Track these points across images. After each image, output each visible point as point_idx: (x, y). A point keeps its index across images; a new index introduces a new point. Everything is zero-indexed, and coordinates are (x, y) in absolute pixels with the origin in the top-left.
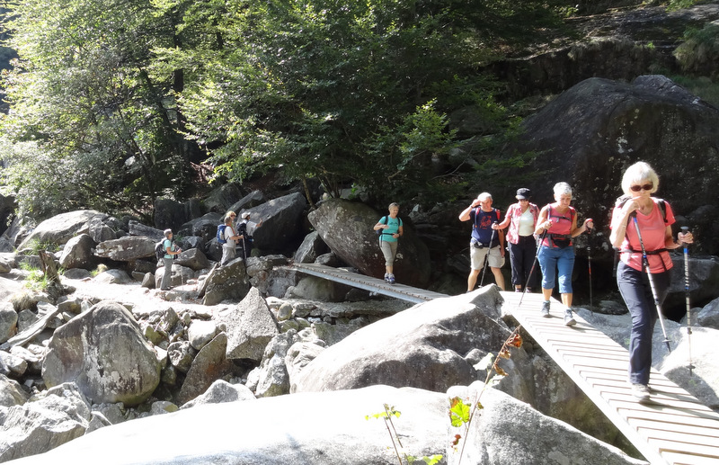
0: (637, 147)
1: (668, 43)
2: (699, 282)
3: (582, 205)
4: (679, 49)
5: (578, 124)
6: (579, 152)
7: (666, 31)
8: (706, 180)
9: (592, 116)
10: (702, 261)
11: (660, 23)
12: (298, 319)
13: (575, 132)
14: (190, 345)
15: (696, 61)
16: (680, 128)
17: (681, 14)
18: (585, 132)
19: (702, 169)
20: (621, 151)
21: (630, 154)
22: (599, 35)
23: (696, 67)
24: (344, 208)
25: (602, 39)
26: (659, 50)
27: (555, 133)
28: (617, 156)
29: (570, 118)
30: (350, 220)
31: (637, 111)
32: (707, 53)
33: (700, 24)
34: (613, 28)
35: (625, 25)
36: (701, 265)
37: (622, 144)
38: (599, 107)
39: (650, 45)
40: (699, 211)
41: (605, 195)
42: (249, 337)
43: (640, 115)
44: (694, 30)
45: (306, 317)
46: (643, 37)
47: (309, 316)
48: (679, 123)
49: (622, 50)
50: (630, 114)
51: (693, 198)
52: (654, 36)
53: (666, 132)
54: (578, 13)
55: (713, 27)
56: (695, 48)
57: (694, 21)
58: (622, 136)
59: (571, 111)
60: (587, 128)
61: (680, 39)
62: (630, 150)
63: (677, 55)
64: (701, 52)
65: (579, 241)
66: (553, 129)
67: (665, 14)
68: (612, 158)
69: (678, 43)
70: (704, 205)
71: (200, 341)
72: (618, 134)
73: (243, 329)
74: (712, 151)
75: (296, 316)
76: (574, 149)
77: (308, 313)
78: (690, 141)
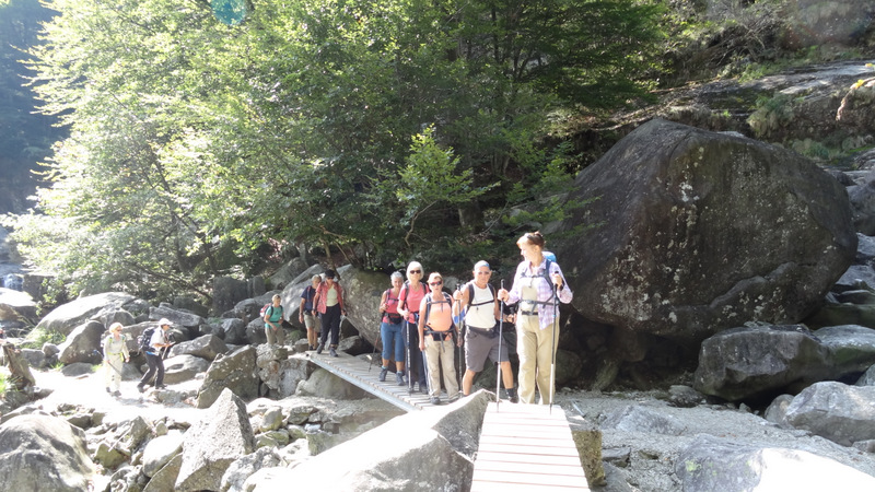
0: (704, 194)
1: (742, 112)
2: (785, 361)
3: (643, 268)
4: (752, 116)
5: (634, 169)
6: (635, 200)
7: (740, 100)
8: (786, 233)
9: (650, 157)
10: (788, 333)
11: (733, 93)
12: (291, 427)
13: (632, 178)
14: (141, 472)
15: (769, 128)
16: (753, 171)
17: (752, 84)
18: (642, 177)
19: (780, 219)
20: (685, 199)
21: (696, 203)
22: (679, 105)
23: (769, 134)
24: (360, 280)
25: (681, 108)
26: (734, 117)
27: (610, 182)
28: (681, 205)
29: (626, 163)
30: (367, 295)
31: (702, 150)
32: (778, 120)
33: (770, 93)
34: (691, 99)
35: (702, 95)
36: (787, 339)
37: (686, 191)
38: (658, 148)
39: (726, 113)
40: (780, 270)
41: (670, 254)
42: (207, 461)
43: (706, 155)
44: (765, 98)
45: (303, 424)
46: (719, 106)
47: (307, 422)
48: (751, 165)
49: (700, 119)
50: (693, 152)
51: (772, 255)
52: (729, 105)
53: (737, 176)
54: (659, 87)
55: (782, 96)
56: (767, 115)
57: (764, 91)
58: (685, 181)
59: (627, 155)
60: (645, 172)
61: (753, 108)
62: (696, 198)
63: (751, 122)
64: (772, 120)
65: (641, 312)
66: (608, 177)
67: (738, 85)
68: (675, 208)
69: (751, 112)
70: (785, 262)
71: (153, 466)
72: (681, 179)
73: (203, 450)
74: (790, 198)
75: (289, 423)
76: (631, 198)
77: (305, 418)
78: (765, 186)
